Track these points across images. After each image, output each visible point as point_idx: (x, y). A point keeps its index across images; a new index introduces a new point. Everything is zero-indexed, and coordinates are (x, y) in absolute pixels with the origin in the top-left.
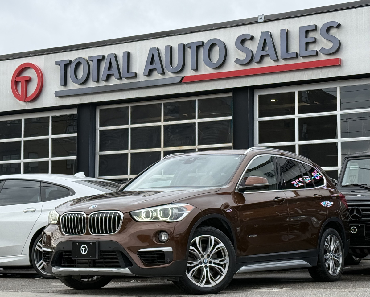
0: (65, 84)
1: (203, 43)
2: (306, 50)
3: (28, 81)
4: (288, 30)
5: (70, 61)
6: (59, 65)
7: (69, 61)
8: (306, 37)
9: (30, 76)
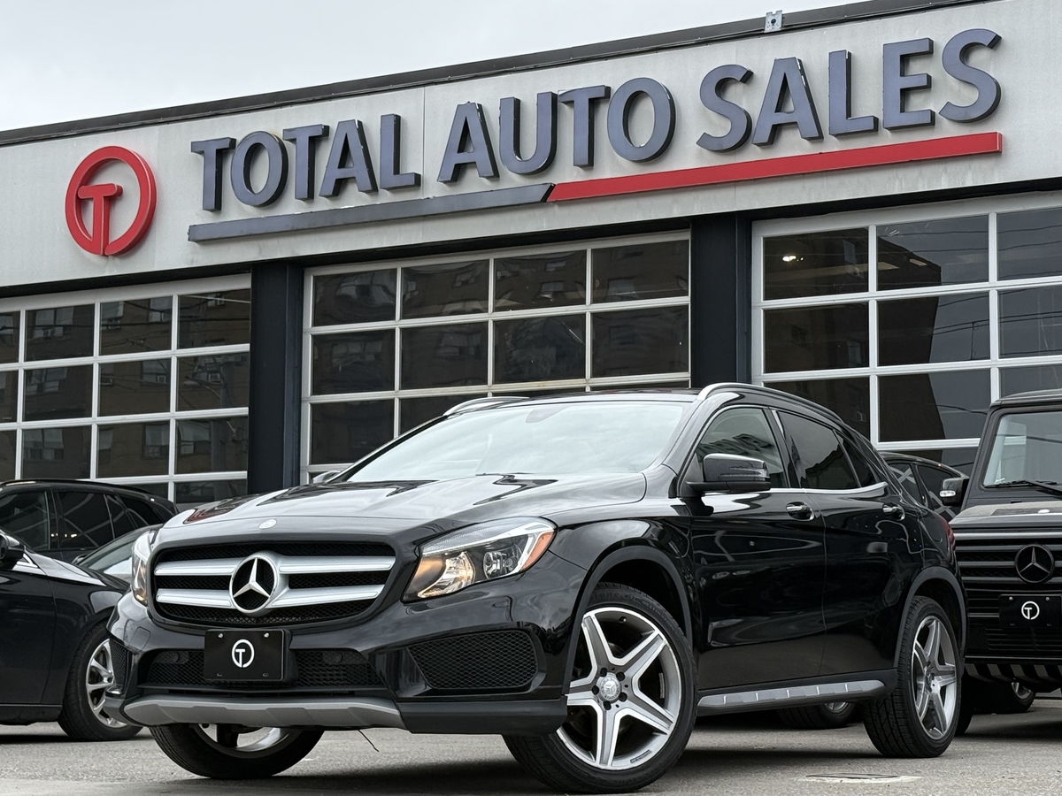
0: (217, 207)
1: (608, 90)
2: (902, 110)
3: (113, 197)
4: (850, 54)
5: (233, 141)
6: (201, 153)
7: (229, 141)
8: (902, 74)
9: (117, 183)
